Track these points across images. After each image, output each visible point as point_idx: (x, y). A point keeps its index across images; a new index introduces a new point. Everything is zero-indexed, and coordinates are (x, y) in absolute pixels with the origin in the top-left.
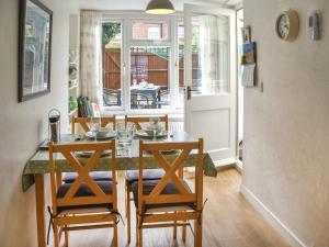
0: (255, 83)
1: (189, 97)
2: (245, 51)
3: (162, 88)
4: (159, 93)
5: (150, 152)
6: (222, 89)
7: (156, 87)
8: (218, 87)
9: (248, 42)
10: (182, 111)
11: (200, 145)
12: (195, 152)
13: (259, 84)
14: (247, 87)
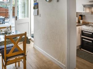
0: (38, 14)
1: (16, 19)
2: (34, 5)
3: (5, 18)
4: (4, 19)
5: (8, 39)
6: (26, 17)
7: (3, 17)
8: (25, 16)
9: (35, 3)
10: (14, 24)
11: (25, 34)
12: (24, 36)
13: (39, 14)
14: (35, 16)
